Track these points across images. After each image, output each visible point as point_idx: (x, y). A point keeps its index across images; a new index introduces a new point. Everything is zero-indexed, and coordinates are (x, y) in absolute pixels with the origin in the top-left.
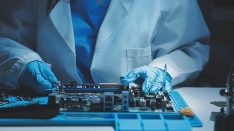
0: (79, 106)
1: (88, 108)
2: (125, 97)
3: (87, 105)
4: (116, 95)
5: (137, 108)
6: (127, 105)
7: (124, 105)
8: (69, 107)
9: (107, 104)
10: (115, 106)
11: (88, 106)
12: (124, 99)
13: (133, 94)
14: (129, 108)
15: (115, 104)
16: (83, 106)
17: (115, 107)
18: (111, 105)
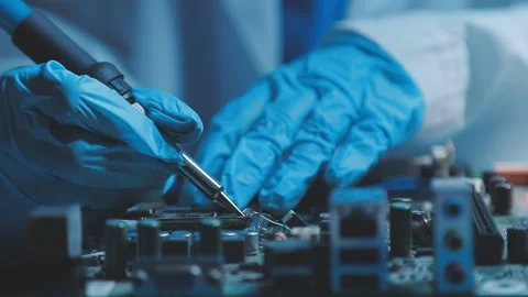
0: (196, 270)
1: (253, 276)
2: (453, 210)
3: (250, 260)
4: (404, 204)
5: (516, 268)
6: (465, 256)
7: (446, 256)
8: (142, 275)
9: (348, 256)
10: (399, 261)
11: (254, 268)
12: (443, 226)
13: (487, 200)
14: (478, 276)
15: (399, 249)
16: (217, 266)
17: (395, 269)
18: (371, 256)
